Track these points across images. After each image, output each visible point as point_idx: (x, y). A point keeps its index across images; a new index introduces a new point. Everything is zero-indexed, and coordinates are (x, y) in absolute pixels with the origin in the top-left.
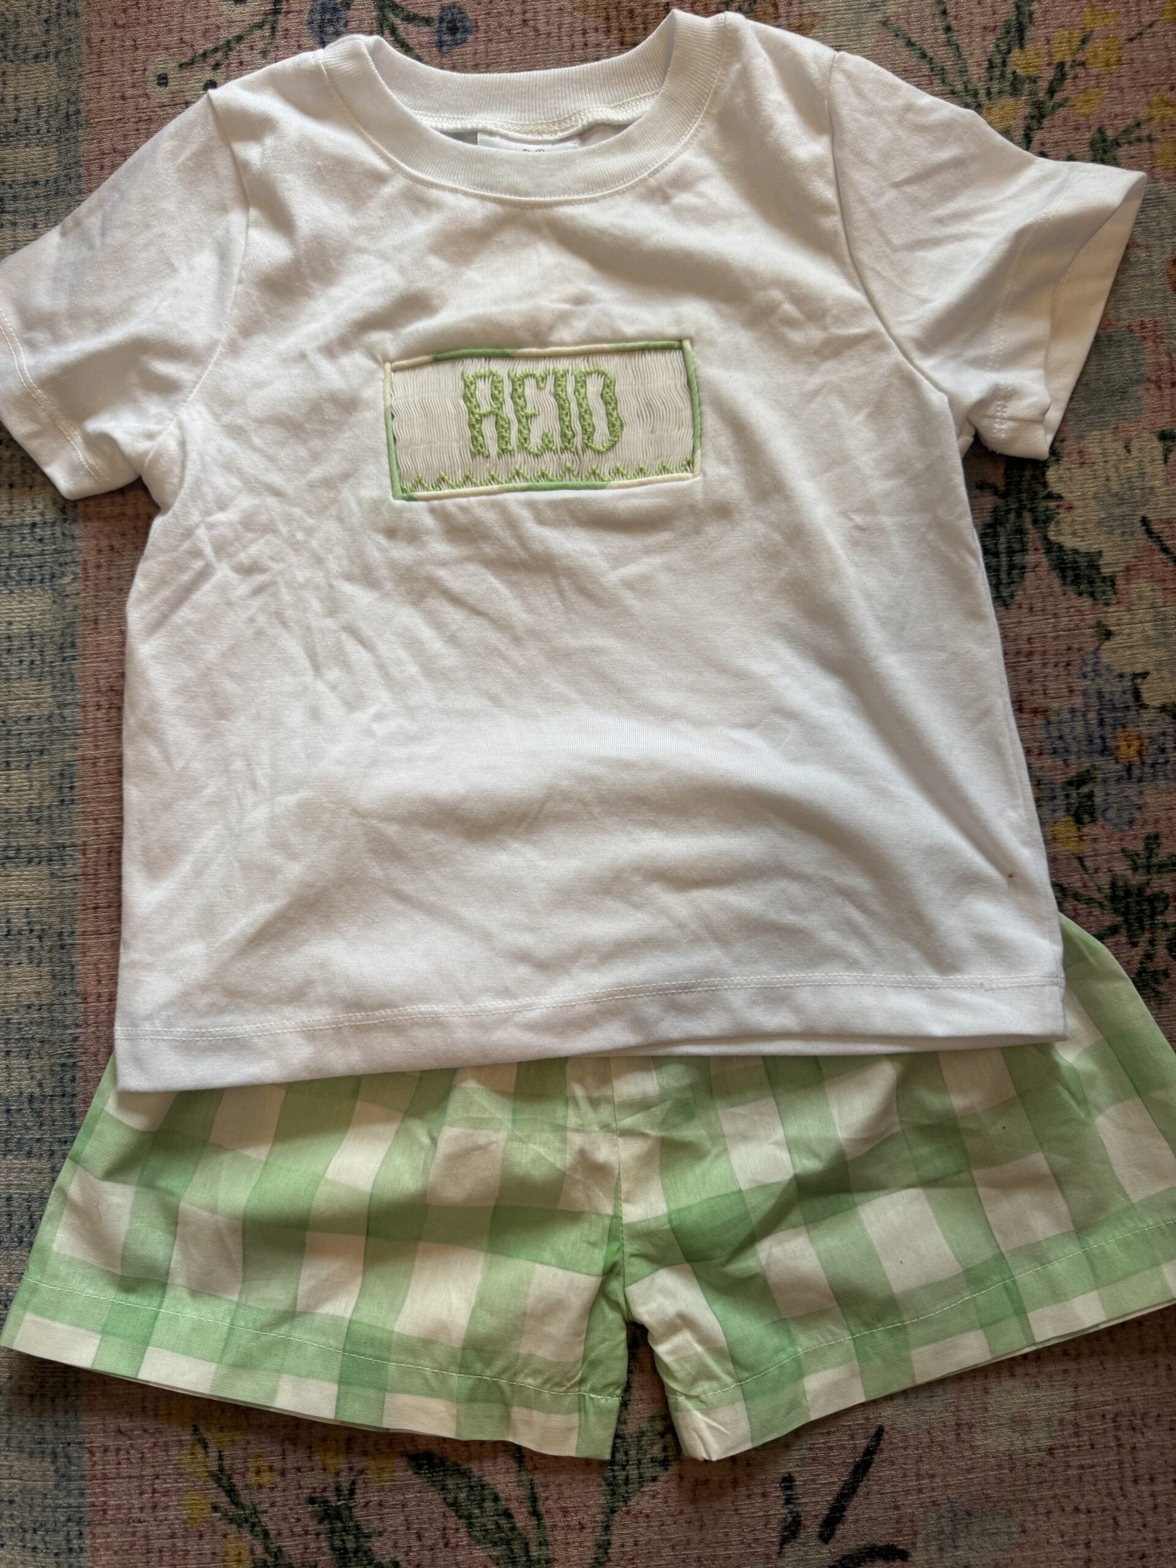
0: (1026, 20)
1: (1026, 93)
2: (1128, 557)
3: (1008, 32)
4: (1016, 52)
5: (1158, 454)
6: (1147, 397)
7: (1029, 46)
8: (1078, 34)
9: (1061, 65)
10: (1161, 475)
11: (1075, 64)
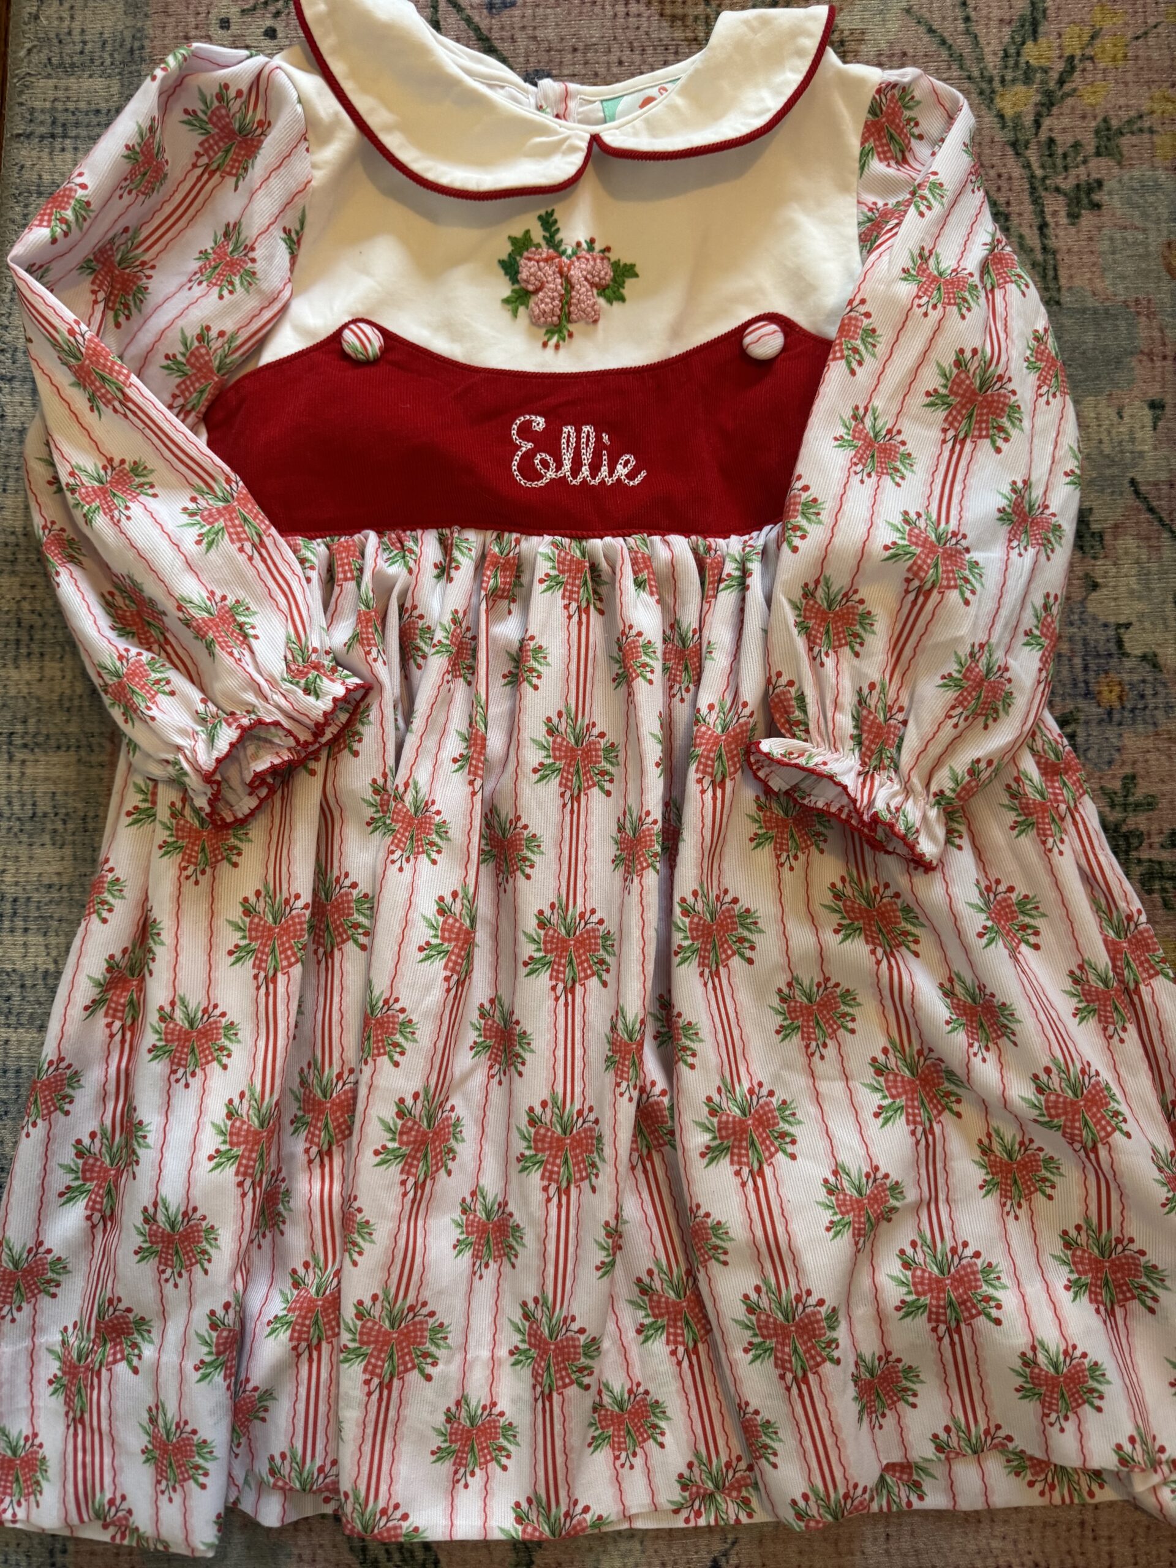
0: (1039, 16)
1: (1038, 80)
2: (1116, 516)
3: (1023, 26)
4: (1030, 44)
5: (1148, 421)
6: (1139, 368)
7: (1042, 40)
8: (1087, 31)
9: (1072, 58)
10: (1150, 441)
11: (1084, 58)
